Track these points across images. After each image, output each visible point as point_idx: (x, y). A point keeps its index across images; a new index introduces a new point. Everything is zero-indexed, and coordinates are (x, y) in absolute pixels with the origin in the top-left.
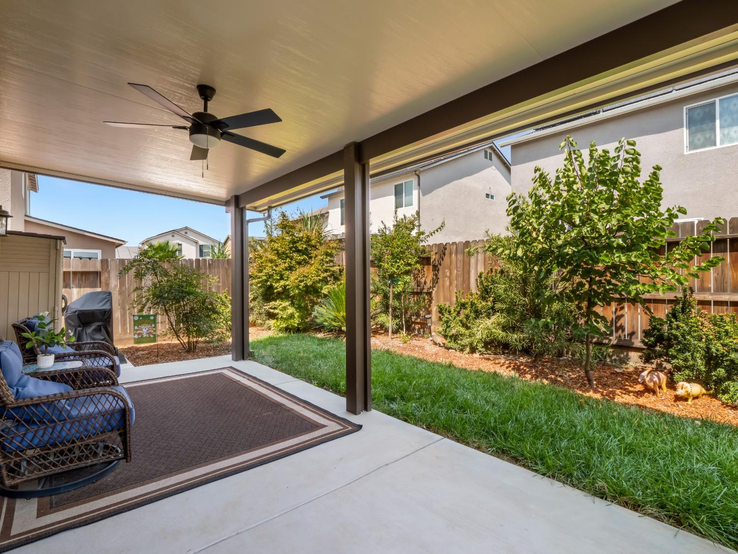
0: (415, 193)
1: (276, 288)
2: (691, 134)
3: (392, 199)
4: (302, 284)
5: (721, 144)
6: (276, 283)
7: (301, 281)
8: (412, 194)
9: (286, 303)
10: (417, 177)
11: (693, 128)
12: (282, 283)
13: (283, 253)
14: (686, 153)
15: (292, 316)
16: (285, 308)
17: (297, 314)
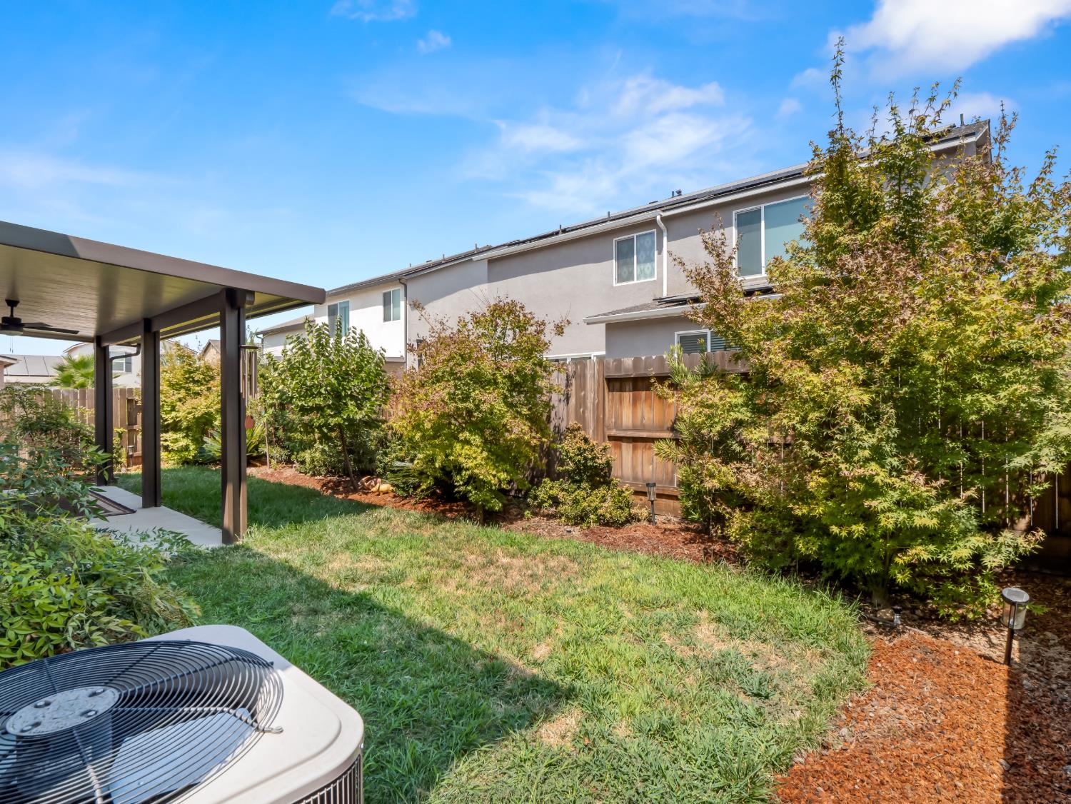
0: (402, 304)
1: (166, 420)
2: (619, 267)
3: (380, 308)
4: (190, 416)
5: (638, 279)
6: (166, 414)
7: (189, 413)
8: (399, 306)
9: (179, 435)
10: (403, 286)
11: (621, 261)
12: (174, 414)
13: (177, 384)
14: (615, 285)
15: (186, 448)
16: (176, 441)
17: (194, 447)
